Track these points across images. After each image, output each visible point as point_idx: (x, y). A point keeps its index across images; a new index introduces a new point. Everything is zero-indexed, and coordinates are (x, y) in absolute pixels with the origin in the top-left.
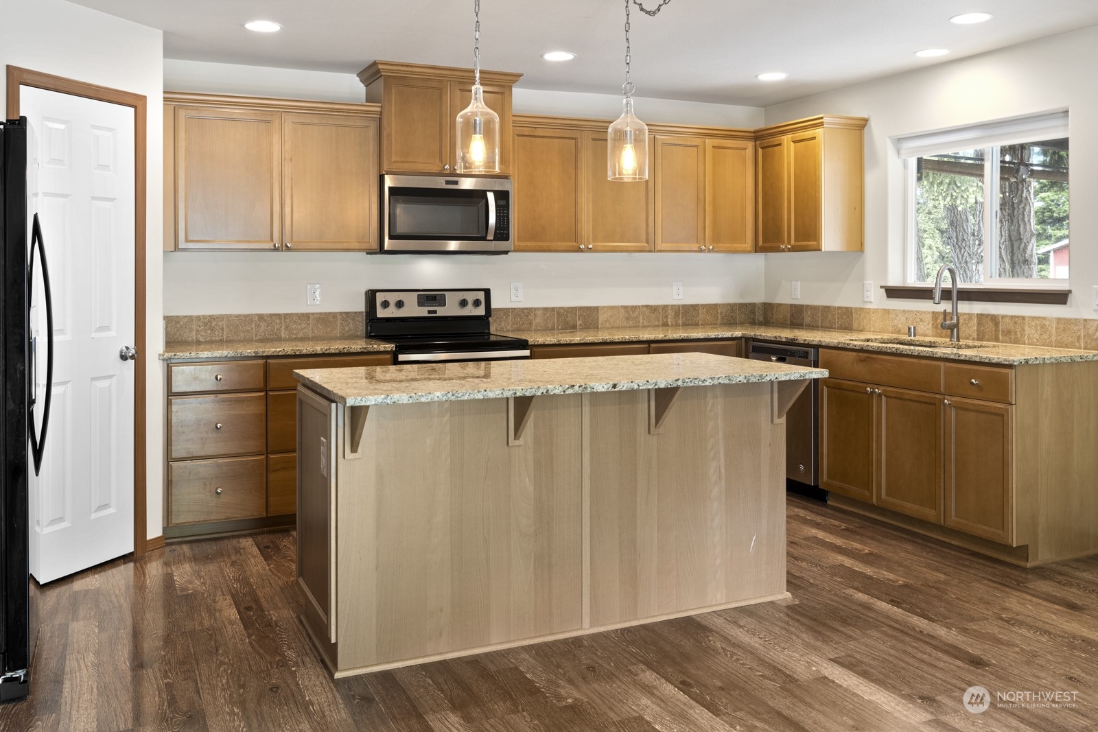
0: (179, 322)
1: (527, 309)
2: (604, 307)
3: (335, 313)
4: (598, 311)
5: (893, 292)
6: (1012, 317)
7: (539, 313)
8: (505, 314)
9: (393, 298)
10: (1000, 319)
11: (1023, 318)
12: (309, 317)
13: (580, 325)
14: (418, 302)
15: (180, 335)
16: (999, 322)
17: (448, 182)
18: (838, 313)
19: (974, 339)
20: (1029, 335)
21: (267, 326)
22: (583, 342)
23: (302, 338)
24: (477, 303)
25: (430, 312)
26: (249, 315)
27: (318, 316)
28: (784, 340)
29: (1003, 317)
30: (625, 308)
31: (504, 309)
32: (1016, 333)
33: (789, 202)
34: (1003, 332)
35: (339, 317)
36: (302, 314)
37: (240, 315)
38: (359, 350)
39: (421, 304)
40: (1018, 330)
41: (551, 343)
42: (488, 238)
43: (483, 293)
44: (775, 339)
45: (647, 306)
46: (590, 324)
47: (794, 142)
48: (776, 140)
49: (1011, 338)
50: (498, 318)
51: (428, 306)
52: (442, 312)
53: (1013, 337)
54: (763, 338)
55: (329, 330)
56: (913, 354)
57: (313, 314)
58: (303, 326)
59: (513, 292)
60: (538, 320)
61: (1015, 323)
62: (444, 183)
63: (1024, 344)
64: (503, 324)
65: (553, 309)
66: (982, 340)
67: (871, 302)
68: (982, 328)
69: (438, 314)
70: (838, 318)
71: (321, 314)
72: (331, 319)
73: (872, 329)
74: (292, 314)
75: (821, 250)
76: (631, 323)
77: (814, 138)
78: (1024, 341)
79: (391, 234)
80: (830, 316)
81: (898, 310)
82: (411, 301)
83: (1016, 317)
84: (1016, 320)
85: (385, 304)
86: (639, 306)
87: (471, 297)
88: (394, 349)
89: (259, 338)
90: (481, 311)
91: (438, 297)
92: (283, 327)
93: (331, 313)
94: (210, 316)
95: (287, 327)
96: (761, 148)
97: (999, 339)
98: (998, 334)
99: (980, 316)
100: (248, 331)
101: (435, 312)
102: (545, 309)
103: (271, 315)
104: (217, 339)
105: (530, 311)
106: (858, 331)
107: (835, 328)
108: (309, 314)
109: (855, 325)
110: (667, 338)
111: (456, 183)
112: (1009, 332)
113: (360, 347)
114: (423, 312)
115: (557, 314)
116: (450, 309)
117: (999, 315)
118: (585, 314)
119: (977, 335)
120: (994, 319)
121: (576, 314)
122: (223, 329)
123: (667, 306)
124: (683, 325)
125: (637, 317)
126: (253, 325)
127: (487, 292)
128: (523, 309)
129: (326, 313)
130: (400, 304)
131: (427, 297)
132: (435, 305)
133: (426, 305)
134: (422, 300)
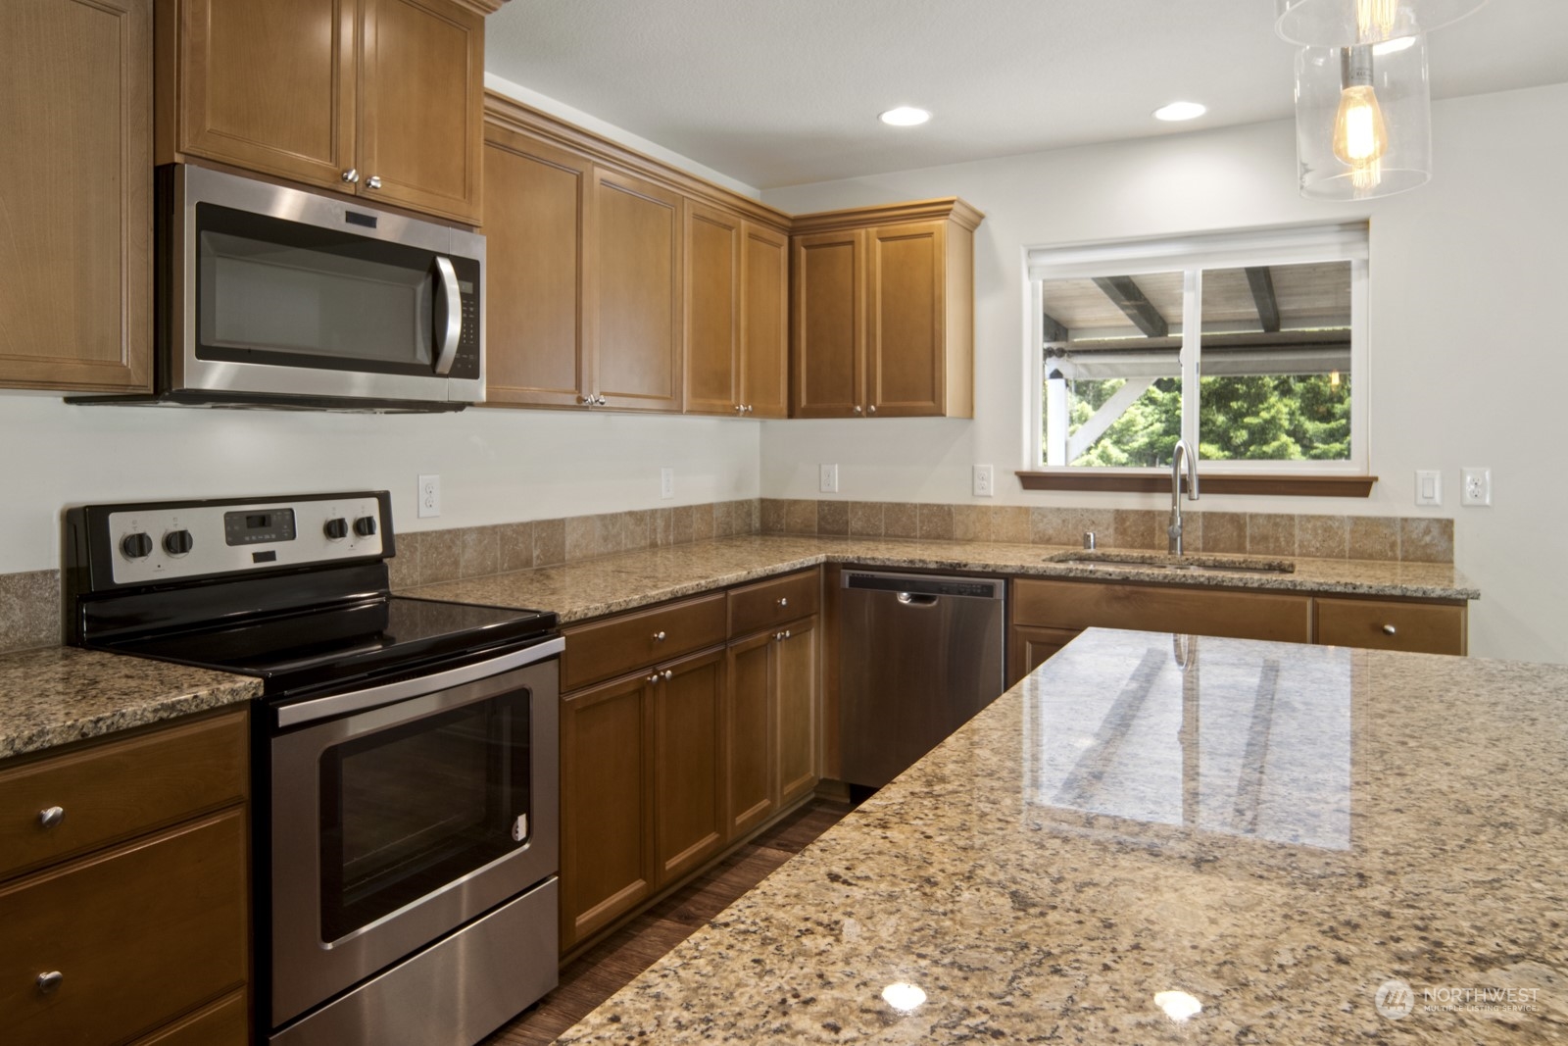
1: (449, 532)
2: (573, 519)
4: (564, 525)
5: (1032, 481)
6: (1269, 517)
7: (471, 539)
8: (407, 546)
9: (156, 526)
10: (1248, 519)
11: (1291, 518)
13: (538, 557)
14: (228, 534)
16: (1245, 523)
17: (352, 217)
18: (922, 514)
19: (1196, 550)
20: (1301, 542)
22: (644, 602)
24: (363, 527)
25: (258, 557)
28: (933, 566)
29: (1253, 516)
30: (603, 518)
31: (407, 535)
32: (1277, 539)
33: (871, 335)
34: (1253, 539)
38: (150, 717)
39: (234, 538)
40: (1281, 535)
41: (597, 613)
42: (439, 370)
43: (375, 501)
44: (910, 565)
45: (631, 513)
46: (552, 555)
47: (882, 239)
48: (842, 235)
49: (1267, 548)
51: (251, 542)
52: (287, 554)
53: (1271, 546)
54: (878, 563)
56: (1249, 585)
59: (423, 496)
60: (469, 556)
61: (1276, 525)
62: (344, 217)
63: (1293, 555)
64: (405, 570)
65: (494, 528)
66: (1213, 550)
67: (990, 496)
68: (1213, 534)
69: (281, 561)
70: (922, 522)
73: (993, 537)
75: (944, 415)
76: (610, 546)
77: (930, 235)
78: (1294, 550)
79: (204, 342)
80: (904, 519)
81: (1046, 508)
82: (206, 528)
83: (1276, 516)
84: (1278, 520)
85: (137, 546)
86: (621, 514)
87: (350, 511)
88: (261, 692)
90: (373, 546)
91: (274, 518)
96: (806, 247)
97: (1245, 548)
98: (1244, 542)
99: (1209, 517)
101: (271, 556)
102: (481, 530)
105: (456, 534)
106: (963, 540)
107: (915, 537)
109: (958, 533)
110: (750, 577)
111: (370, 222)
112: (1265, 538)
113: (155, 704)
114: (243, 558)
115: (501, 540)
116: (306, 546)
117: (1245, 514)
118: (544, 535)
119: (1204, 543)
120: (1236, 519)
121: (530, 536)
123: (656, 510)
124: (674, 543)
125: (619, 534)
127: (384, 499)
128: (441, 534)
130: (178, 543)
131: (248, 518)
132: (267, 537)
133: (247, 539)
134: (236, 528)
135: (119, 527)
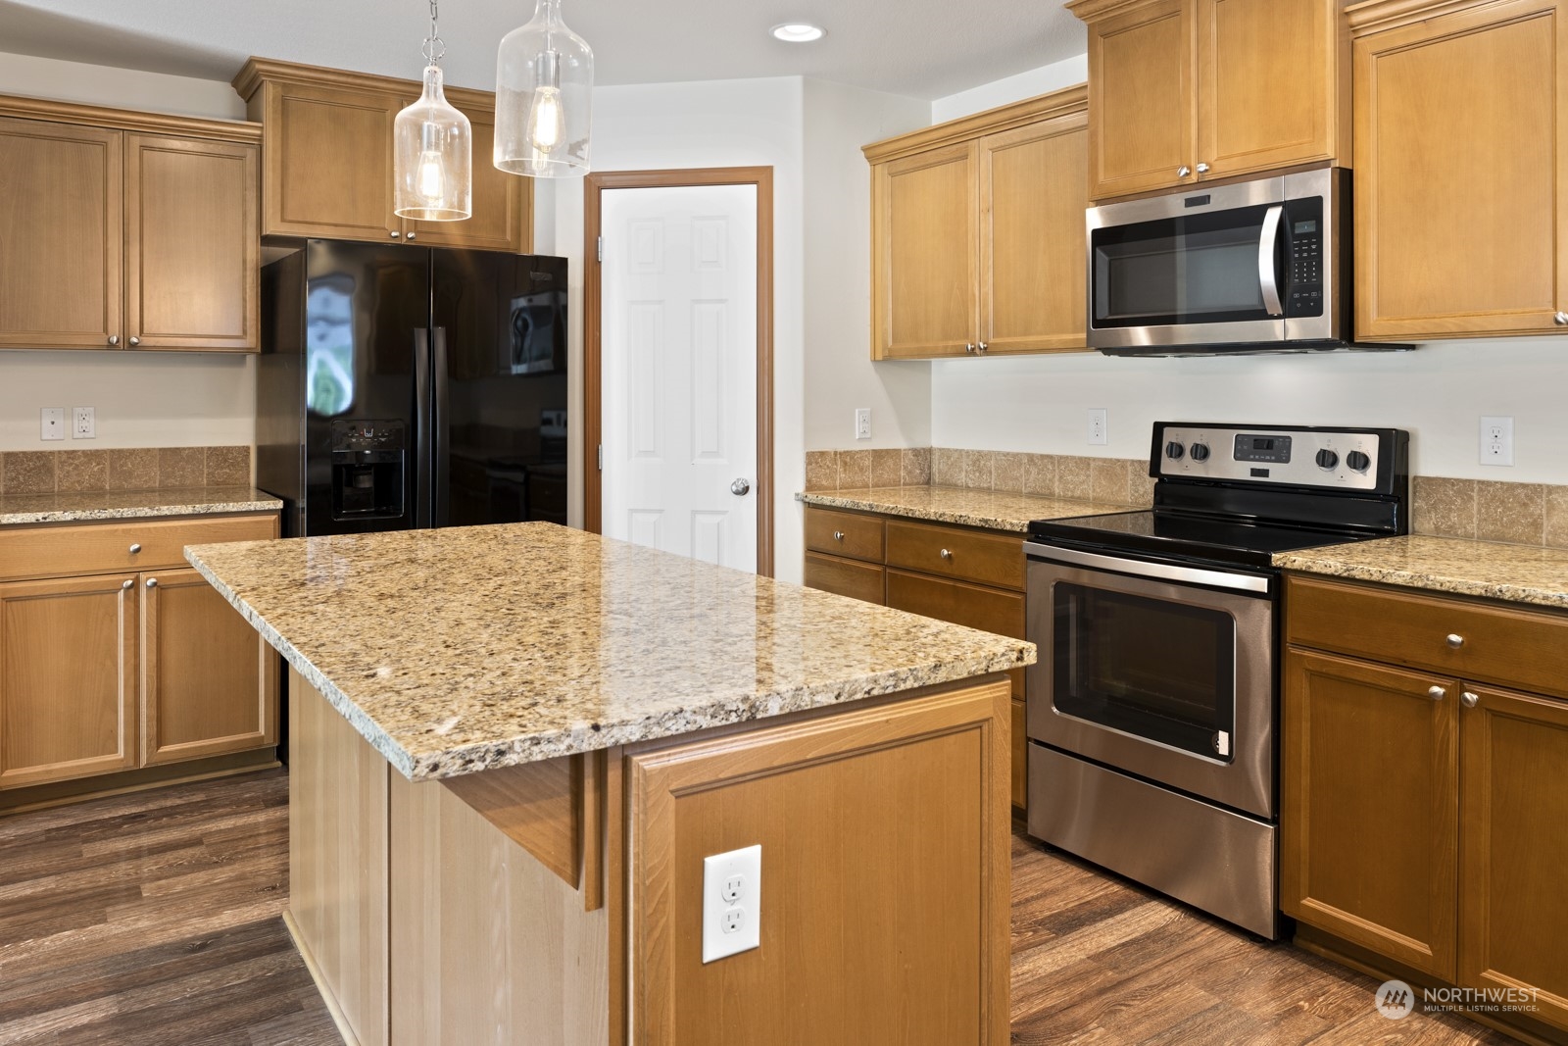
0: (949, 458)
1: (1523, 485)
3: (1125, 461)
7: (1562, 499)
8: (1459, 493)
9: (1190, 440)
12: (1089, 464)
14: (1236, 451)
15: (951, 475)
17: (1190, 203)
21: (1038, 474)
23: (1079, 498)
24: (1358, 461)
25: (1254, 472)
26: (1018, 454)
27: (1101, 463)
31: (1459, 481)
35: (1130, 468)
36: (1080, 458)
37: (1008, 454)
39: (1240, 455)
43: (1377, 438)
50: (1441, 500)
51: (1254, 460)
52: (1279, 473)
55: (1116, 488)
57: (1094, 459)
58: (1082, 478)
59: (1487, 440)
60: (1559, 520)
64: (1454, 518)
69: (1272, 478)
71: (1105, 460)
72: (1118, 470)
74: (1067, 457)
79: (1099, 317)
82: (1223, 446)
85: (1173, 451)
87: (1346, 446)
88: (1025, 530)
89: (1029, 490)
90: (1367, 480)
91: (1276, 443)
92: (1057, 477)
93: (1118, 460)
94: (979, 452)
95: (1061, 477)
100: (1017, 479)
101: (1265, 473)
103: (1043, 457)
104: (985, 485)
105: (1535, 490)
108: (1089, 459)
114: (1241, 471)
116: (1298, 470)
122: (990, 473)
126: (1023, 470)
127: (1389, 437)
128: (1510, 487)
129: (1111, 459)
130: (1202, 453)
131: (1255, 440)
132: (1268, 458)
133: (1252, 457)
134: (1245, 447)
135: (1169, 436)
